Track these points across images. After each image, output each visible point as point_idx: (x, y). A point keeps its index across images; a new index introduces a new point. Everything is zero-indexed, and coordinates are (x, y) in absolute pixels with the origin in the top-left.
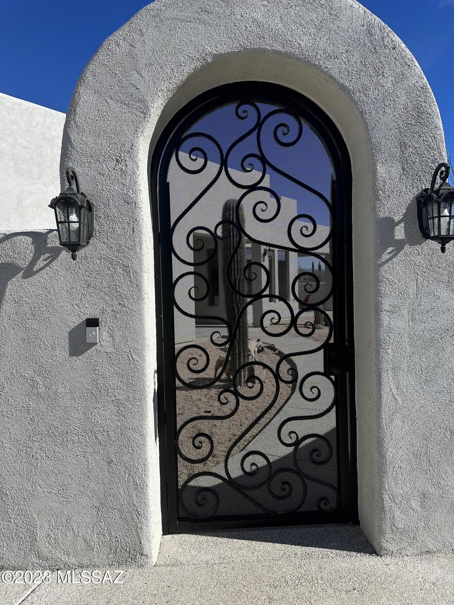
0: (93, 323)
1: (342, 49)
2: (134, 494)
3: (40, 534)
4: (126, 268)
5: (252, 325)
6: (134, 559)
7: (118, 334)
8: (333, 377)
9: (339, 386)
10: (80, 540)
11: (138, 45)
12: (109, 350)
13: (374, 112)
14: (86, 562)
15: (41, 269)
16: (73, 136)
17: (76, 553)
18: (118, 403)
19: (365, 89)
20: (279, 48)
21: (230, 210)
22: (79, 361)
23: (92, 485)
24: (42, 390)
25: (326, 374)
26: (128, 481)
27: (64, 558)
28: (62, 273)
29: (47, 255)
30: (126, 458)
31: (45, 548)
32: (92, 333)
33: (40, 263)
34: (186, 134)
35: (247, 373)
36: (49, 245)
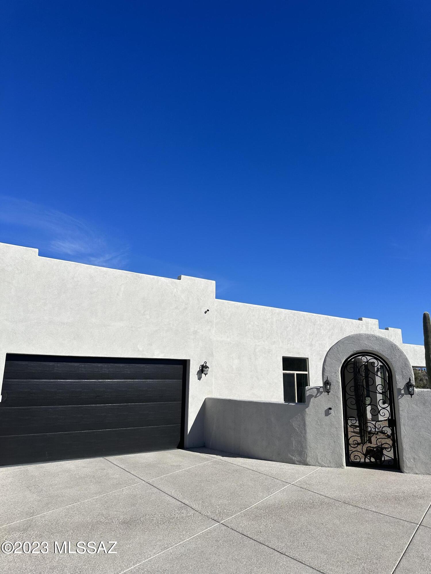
0: (330, 409)
1: (386, 350)
2: (340, 450)
3: (319, 458)
4: (337, 397)
5: (370, 420)
6: (341, 466)
7: (336, 412)
8: (391, 428)
9: (392, 430)
10: (328, 460)
11: (339, 349)
12: (334, 415)
13: (394, 364)
14: (329, 466)
15: (319, 396)
16: (326, 367)
17: (327, 463)
18: (336, 428)
19: (392, 359)
20: (371, 349)
21: (357, 363)
22: (327, 417)
23: (331, 447)
24: (319, 423)
25: (389, 427)
26: (339, 447)
27: (324, 464)
28: (323, 397)
29: (320, 393)
30: (338, 442)
31: (320, 461)
32: (330, 411)
33: (318, 395)
34: (349, 364)
35: (368, 438)
36: (320, 391)
